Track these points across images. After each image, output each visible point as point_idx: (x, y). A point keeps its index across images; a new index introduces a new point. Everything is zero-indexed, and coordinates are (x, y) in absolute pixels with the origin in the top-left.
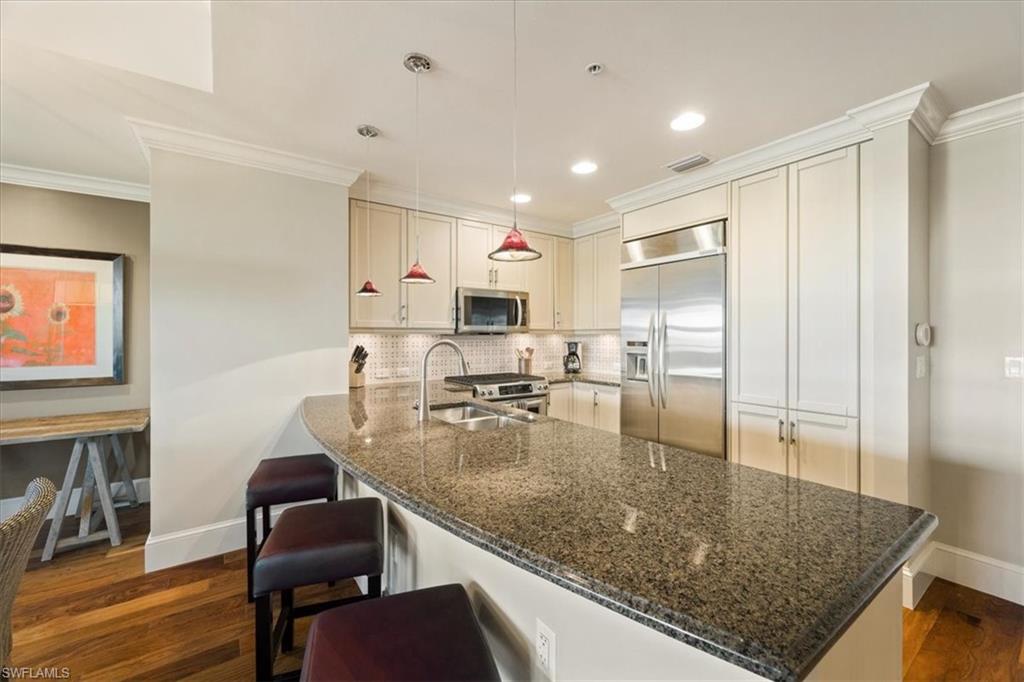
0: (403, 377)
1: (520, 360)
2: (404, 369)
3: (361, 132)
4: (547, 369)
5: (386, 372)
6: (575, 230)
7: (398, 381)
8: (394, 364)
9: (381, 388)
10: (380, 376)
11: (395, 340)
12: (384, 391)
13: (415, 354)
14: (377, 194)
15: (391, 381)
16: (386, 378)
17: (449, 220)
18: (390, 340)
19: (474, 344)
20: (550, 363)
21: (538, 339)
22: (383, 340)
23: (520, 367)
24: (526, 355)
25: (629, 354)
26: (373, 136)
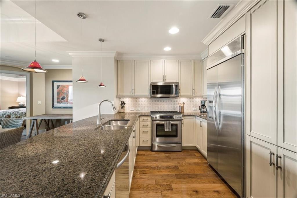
0: (138, 110)
1: (179, 107)
2: (139, 108)
3: (99, 40)
4: (194, 110)
5: (133, 109)
6: (202, 56)
7: (137, 111)
8: (136, 107)
9: (132, 113)
10: (131, 110)
11: (136, 99)
12: (132, 114)
13: (142, 104)
14: (124, 57)
15: (134, 111)
16: (133, 110)
17: (148, 61)
18: (134, 99)
19: (163, 101)
20: (195, 108)
21: (190, 99)
22: (132, 99)
23: (179, 110)
24: (182, 105)
25: (209, 106)
26: (103, 41)
